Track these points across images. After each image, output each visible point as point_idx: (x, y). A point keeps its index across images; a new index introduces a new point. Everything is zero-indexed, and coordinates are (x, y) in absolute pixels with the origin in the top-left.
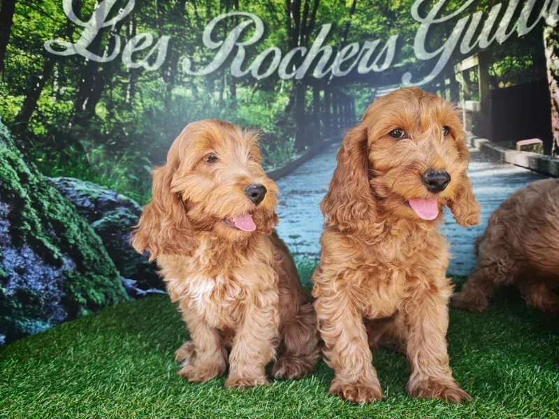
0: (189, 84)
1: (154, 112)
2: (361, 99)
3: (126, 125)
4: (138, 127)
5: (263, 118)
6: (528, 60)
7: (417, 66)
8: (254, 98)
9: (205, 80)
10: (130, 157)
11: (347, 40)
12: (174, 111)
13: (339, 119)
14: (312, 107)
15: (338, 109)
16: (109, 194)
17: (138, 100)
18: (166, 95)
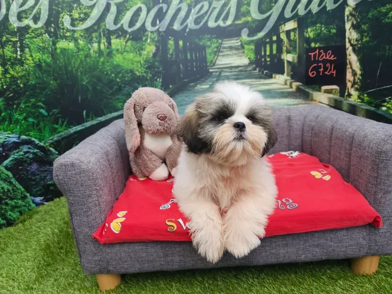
0: (70, 38)
1: (43, 64)
2: (211, 48)
3: (21, 77)
4: (31, 78)
5: (135, 64)
6: (333, 29)
7: (252, 24)
8: (127, 48)
9: (84, 34)
10: (26, 105)
12: (60, 62)
13: (195, 64)
14: (174, 53)
15: (194, 55)
16: (12, 137)
17: (28, 55)
18: (52, 49)
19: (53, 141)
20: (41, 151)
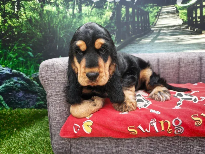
0: (54, 4)
1: (33, 20)
2: (153, 13)
3: (16, 27)
4: (23, 29)
8: (92, 13)
9: (64, 2)
10: (18, 47)
12: (45, 20)
13: (140, 24)
14: (125, 17)
15: (140, 19)
16: (6, 70)
17: (23, 12)
18: (40, 10)
19: (36, 76)
20: (27, 83)
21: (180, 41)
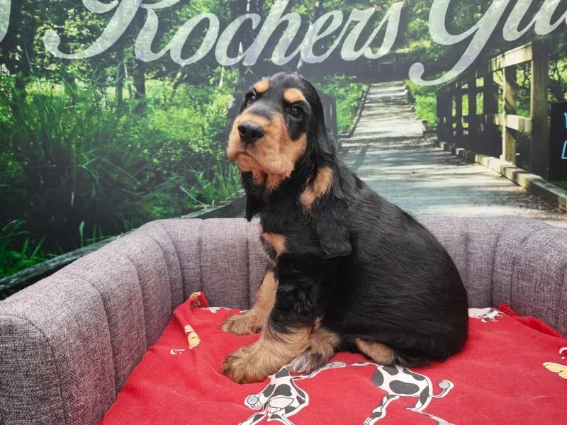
0: (57, 75)
2: (346, 101)
5: (192, 129)
7: (432, 55)
8: (176, 97)
9: (88, 67)
11: (325, 5)
18: (14, 95)
21: (417, 179)
